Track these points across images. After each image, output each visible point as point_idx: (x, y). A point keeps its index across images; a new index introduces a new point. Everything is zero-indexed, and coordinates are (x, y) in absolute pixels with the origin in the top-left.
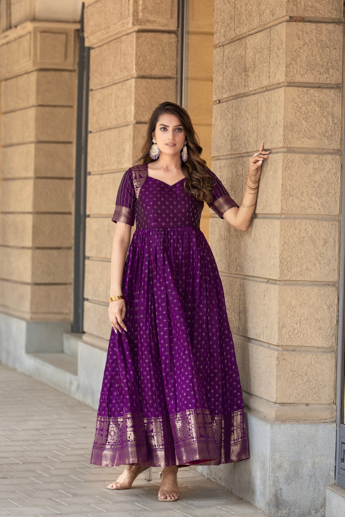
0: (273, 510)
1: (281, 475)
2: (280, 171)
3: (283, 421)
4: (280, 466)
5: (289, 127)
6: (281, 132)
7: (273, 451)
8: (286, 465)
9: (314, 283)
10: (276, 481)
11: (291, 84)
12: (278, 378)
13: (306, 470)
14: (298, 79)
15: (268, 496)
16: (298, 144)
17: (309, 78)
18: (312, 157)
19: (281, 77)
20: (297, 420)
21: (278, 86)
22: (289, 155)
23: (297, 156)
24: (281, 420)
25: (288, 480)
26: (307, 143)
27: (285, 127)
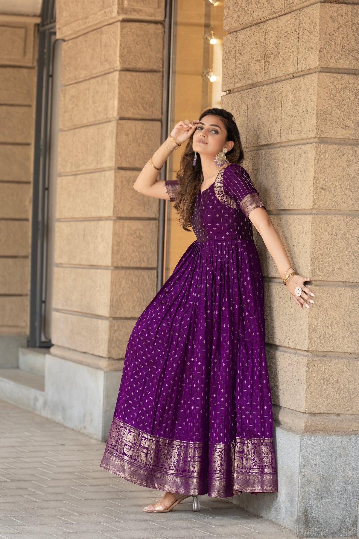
0: (302, 529)
1: (311, 490)
2: (312, 163)
3: (313, 433)
4: (309, 481)
5: (321, 116)
6: (314, 121)
7: (303, 465)
8: (316, 480)
9: (346, 284)
10: (305, 498)
11: (324, 70)
12: (308, 385)
13: (337, 485)
14: (333, 64)
15: (296, 513)
16: (331, 134)
17: (343, 64)
18: (346, 148)
19: (314, 62)
20: (327, 431)
21: (309, 72)
22: (322, 146)
23: (331, 147)
24: (311, 431)
25: (318, 496)
26: (342, 134)
27: (318, 116)
